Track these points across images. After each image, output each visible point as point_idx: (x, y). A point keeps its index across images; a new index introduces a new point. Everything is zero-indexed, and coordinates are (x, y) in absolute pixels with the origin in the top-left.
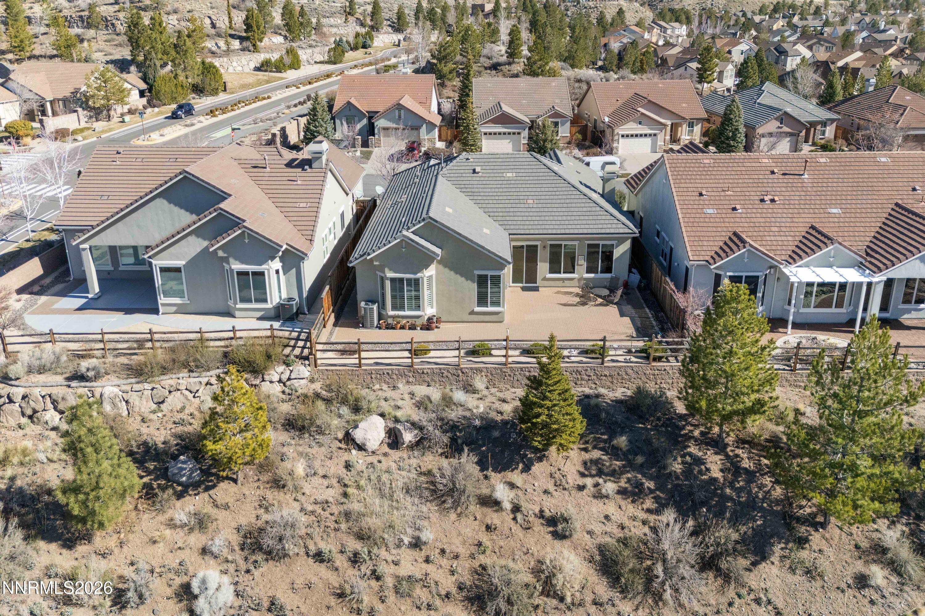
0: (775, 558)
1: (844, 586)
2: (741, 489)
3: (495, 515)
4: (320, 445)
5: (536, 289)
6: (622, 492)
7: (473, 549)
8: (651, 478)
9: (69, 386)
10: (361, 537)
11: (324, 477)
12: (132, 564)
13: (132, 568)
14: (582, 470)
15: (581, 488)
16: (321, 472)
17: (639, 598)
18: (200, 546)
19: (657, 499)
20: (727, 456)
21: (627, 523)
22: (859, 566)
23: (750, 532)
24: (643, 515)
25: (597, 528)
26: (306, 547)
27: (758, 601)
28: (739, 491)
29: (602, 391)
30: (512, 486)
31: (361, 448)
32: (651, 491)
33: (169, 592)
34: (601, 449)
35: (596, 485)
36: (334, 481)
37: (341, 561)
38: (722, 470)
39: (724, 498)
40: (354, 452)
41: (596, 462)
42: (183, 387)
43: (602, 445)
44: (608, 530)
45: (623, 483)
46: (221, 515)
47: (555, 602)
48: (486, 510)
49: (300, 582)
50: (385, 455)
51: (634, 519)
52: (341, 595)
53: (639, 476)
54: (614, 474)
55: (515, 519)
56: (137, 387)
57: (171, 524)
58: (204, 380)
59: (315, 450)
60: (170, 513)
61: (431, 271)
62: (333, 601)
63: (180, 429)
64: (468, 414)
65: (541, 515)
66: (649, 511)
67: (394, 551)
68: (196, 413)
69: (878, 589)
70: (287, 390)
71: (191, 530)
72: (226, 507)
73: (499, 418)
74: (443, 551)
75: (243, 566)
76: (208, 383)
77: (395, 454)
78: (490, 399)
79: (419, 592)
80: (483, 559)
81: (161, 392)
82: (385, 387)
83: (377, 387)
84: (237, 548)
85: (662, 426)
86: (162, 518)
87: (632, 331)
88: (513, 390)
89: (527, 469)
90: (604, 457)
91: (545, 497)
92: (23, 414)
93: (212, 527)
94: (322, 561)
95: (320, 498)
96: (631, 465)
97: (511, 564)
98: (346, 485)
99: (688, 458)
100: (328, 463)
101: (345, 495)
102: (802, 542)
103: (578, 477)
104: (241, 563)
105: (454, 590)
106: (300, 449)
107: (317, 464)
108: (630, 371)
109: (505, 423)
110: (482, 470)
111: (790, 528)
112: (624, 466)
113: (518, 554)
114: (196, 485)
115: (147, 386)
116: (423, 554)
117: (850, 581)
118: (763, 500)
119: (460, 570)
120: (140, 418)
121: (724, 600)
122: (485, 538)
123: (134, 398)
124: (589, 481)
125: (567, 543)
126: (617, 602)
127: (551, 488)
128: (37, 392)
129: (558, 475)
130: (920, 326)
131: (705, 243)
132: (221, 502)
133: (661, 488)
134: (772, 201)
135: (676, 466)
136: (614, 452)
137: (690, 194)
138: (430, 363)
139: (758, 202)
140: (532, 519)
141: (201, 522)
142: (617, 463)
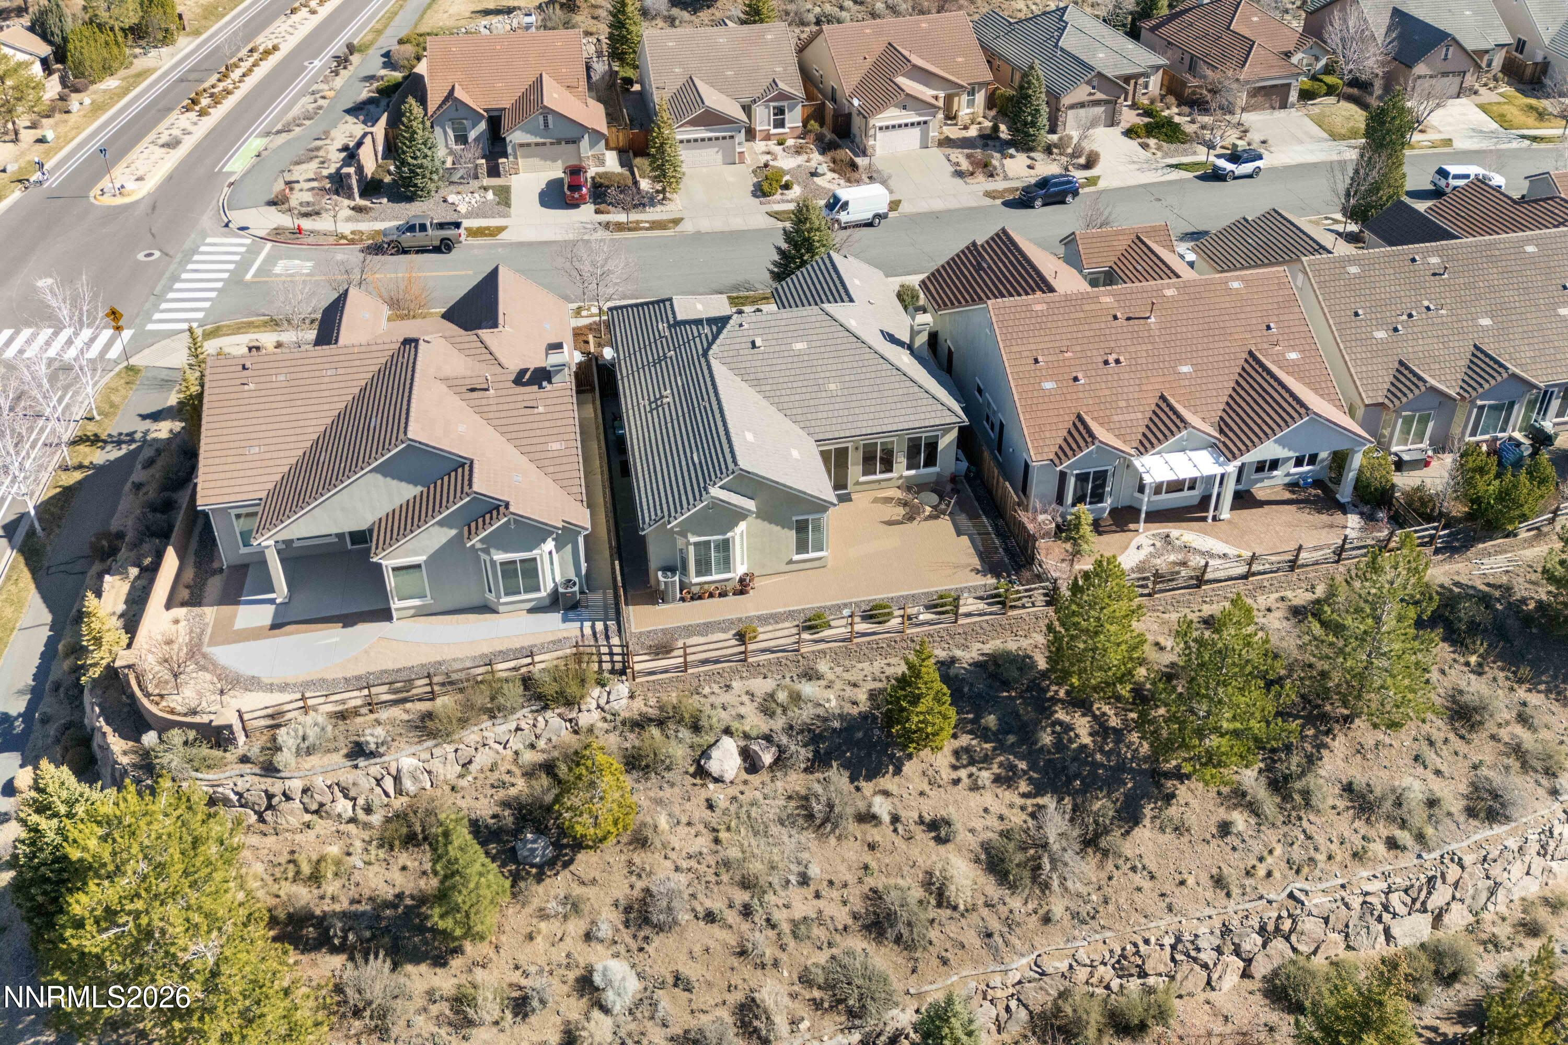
0: (1147, 822)
1: (1209, 837)
2: (1111, 752)
3: (875, 831)
4: (672, 785)
5: (849, 498)
6: (997, 780)
7: (861, 873)
8: (1022, 759)
9: (356, 767)
10: (746, 884)
11: (689, 824)
12: (517, 967)
13: (519, 973)
14: (954, 761)
15: (956, 782)
16: (684, 820)
17: (1027, 891)
18: (581, 932)
19: (1031, 780)
20: (1095, 717)
21: (1005, 812)
22: (1222, 814)
23: (1122, 798)
24: (1019, 801)
25: (978, 824)
26: (693, 910)
27: (1134, 869)
28: (1108, 754)
29: (958, 653)
30: (886, 793)
31: (717, 780)
32: (1025, 772)
33: (566, 989)
34: (969, 732)
35: (970, 776)
36: (701, 827)
37: (732, 917)
38: (1091, 734)
39: (1096, 765)
40: (711, 786)
41: (967, 750)
42: (491, 742)
43: (969, 727)
44: (989, 824)
45: (996, 769)
46: (590, 892)
47: (949, 912)
48: (867, 827)
49: (697, 949)
50: (745, 782)
51: (1011, 806)
52: (743, 953)
53: (1012, 758)
54: (986, 760)
55: (895, 830)
56: (436, 752)
57: (543, 914)
58: (513, 726)
59: (667, 793)
60: (536, 903)
61: (742, 526)
62: (735, 962)
63: (501, 794)
64: (820, 711)
65: (921, 821)
66: (1024, 795)
67: (783, 894)
68: (514, 769)
69: (1239, 834)
70: (609, 717)
71: (565, 917)
72: (594, 881)
73: (855, 711)
74: (831, 883)
75: (634, 946)
76: (518, 729)
77: (755, 779)
78: (838, 685)
79: (818, 932)
80: (870, 882)
81: (466, 753)
82: (716, 688)
83: (707, 690)
84: (621, 927)
85: (1027, 690)
86: (529, 910)
87: (976, 562)
88: (860, 666)
89: (898, 771)
90: (974, 742)
91: (921, 800)
92: (307, 811)
93: (586, 908)
94: (713, 921)
95: (693, 850)
96: (1001, 748)
97: (900, 882)
98: (715, 830)
99: (1058, 728)
100: (688, 806)
101: (717, 841)
102: (1169, 798)
103: (950, 770)
104: (629, 940)
105: (850, 922)
106: (652, 794)
107: (676, 810)
108: (985, 625)
109: (864, 717)
110: (852, 781)
111: (1159, 786)
112: (995, 749)
113: (906, 869)
114: (551, 863)
115: (450, 748)
116: (812, 888)
117: (1214, 831)
118: (1132, 760)
119: (851, 899)
120: (447, 788)
121: (1104, 875)
122: (868, 858)
123: (436, 765)
124: (963, 773)
125: (950, 846)
126: (1007, 900)
127: (926, 788)
128: (319, 782)
129: (930, 772)
130: (1273, 498)
131: (1048, 435)
132: (587, 878)
133: (1033, 766)
134: (1117, 361)
135: (1046, 739)
136: (983, 734)
137: (1023, 361)
138: (764, 651)
139: (1101, 365)
140: (912, 827)
141: (574, 906)
142: (987, 746)
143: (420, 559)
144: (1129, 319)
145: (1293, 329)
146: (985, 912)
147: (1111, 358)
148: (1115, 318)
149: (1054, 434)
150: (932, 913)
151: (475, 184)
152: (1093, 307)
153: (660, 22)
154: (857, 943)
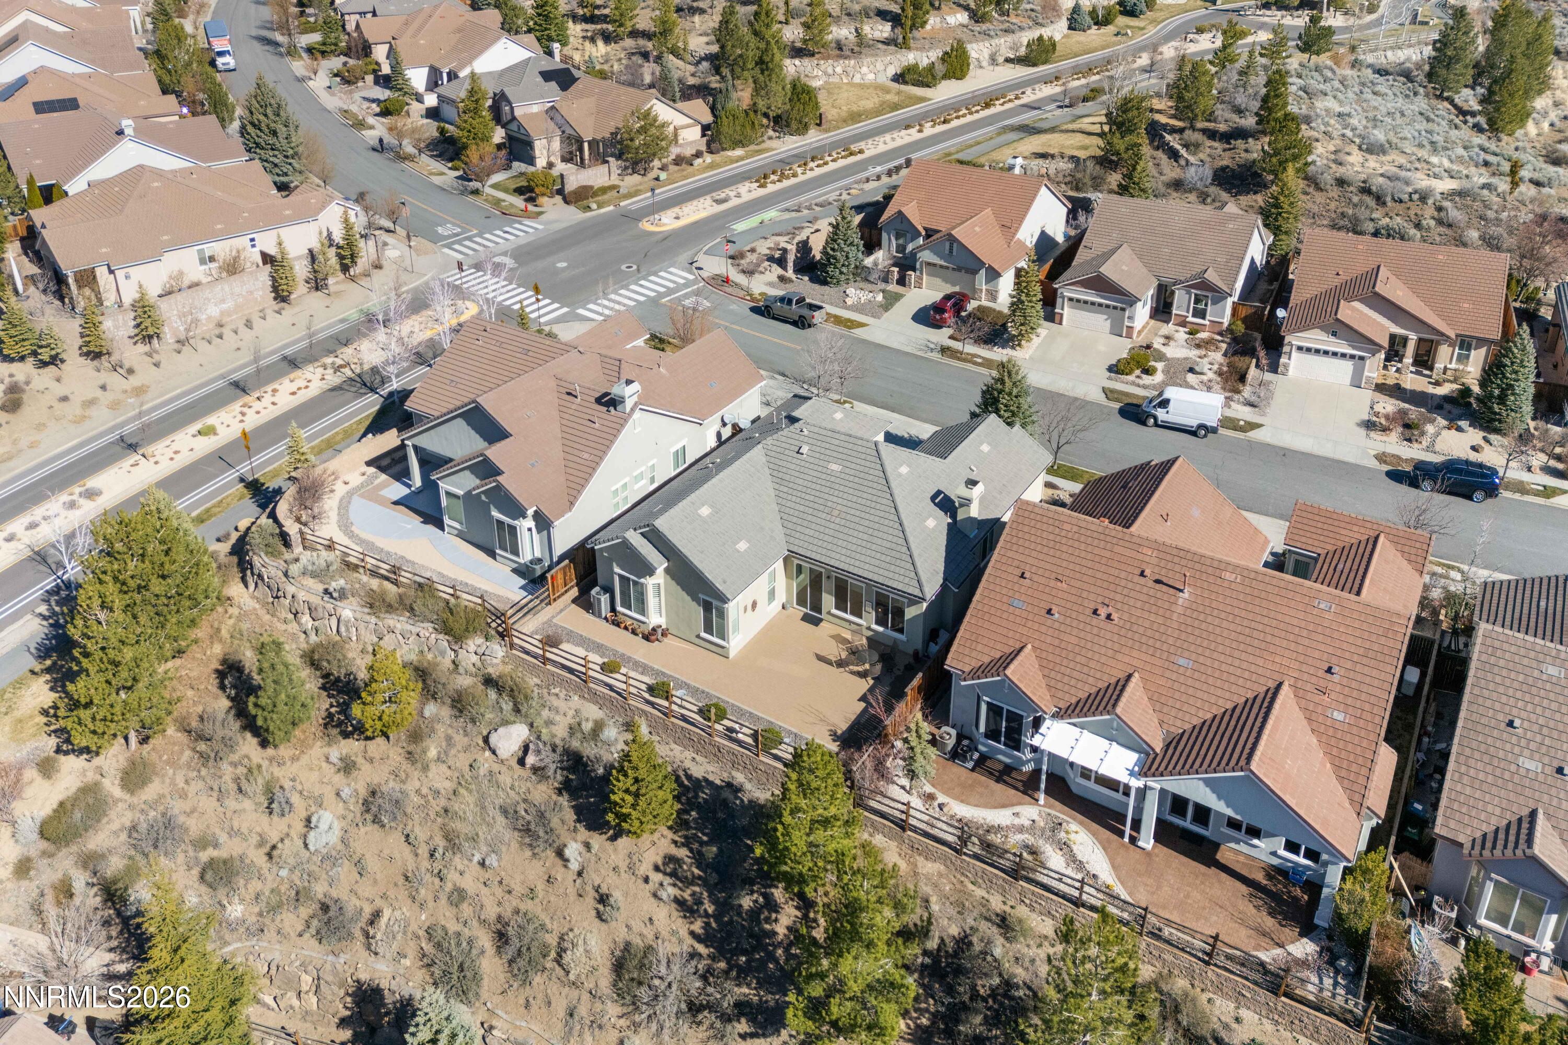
3: (560, 871)
4: (466, 734)
5: (816, 622)
6: (680, 903)
7: (527, 892)
8: (714, 902)
9: (324, 599)
10: (446, 836)
11: (451, 768)
12: (293, 780)
13: (291, 784)
14: (660, 863)
15: (647, 880)
16: (451, 762)
17: (625, 1008)
18: (338, 788)
19: (707, 925)
20: (806, 916)
21: (666, 934)
23: (772, 1003)
24: (684, 935)
25: (637, 926)
28: (789, 957)
29: (748, 786)
30: (589, 849)
31: (495, 752)
32: (707, 915)
34: (691, 850)
35: (662, 884)
36: (455, 776)
37: (423, 851)
38: (788, 928)
39: (772, 957)
40: (485, 753)
41: (678, 862)
42: (399, 631)
43: (695, 846)
44: (644, 933)
45: (687, 895)
46: (365, 767)
47: (562, 973)
48: (557, 862)
50: (509, 767)
51: (674, 933)
53: (705, 894)
54: (687, 882)
55: (575, 881)
56: (368, 618)
57: (328, 759)
58: (417, 630)
59: (460, 737)
60: (331, 749)
61: (653, 579)
62: (401, 880)
65: (597, 889)
66: (692, 934)
67: (465, 862)
70: (478, 665)
71: (339, 770)
72: (371, 761)
74: (501, 882)
75: (356, 819)
76: (419, 635)
77: (515, 769)
79: (466, 908)
80: (528, 904)
81: (382, 629)
82: (565, 693)
83: (557, 690)
84: (360, 801)
86: (326, 750)
87: (843, 726)
88: (673, 746)
89: (613, 838)
90: (689, 861)
91: (611, 873)
93: (355, 773)
94: (411, 843)
95: (437, 786)
96: (705, 880)
98: (461, 784)
100: (461, 755)
101: (455, 792)
103: (651, 867)
104: (357, 816)
105: (492, 920)
106: (450, 731)
107: (452, 752)
110: (576, 821)
112: (700, 878)
114: (361, 732)
115: (373, 620)
116: (485, 876)
119: (506, 904)
122: (540, 886)
123: (362, 627)
124: (656, 877)
125: (604, 926)
126: (609, 1002)
127: (623, 866)
129: (635, 858)
130: (1238, 868)
131: (980, 647)
132: (370, 754)
133: (717, 916)
134: (1109, 617)
135: (747, 902)
136: (699, 859)
137: (1010, 570)
138: (607, 685)
139: (1089, 612)
140: (589, 888)
141: (347, 767)
142: (696, 871)
143: (461, 492)
144: (1158, 581)
145: (1365, 688)
146: (586, 997)
147: (1103, 612)
148: (1142, 574)
149: (986, 650)
150: (549, 964)
151: (882, 286)
152: (1128, 553)
153: (1192, 197)
154: (485, 940)
